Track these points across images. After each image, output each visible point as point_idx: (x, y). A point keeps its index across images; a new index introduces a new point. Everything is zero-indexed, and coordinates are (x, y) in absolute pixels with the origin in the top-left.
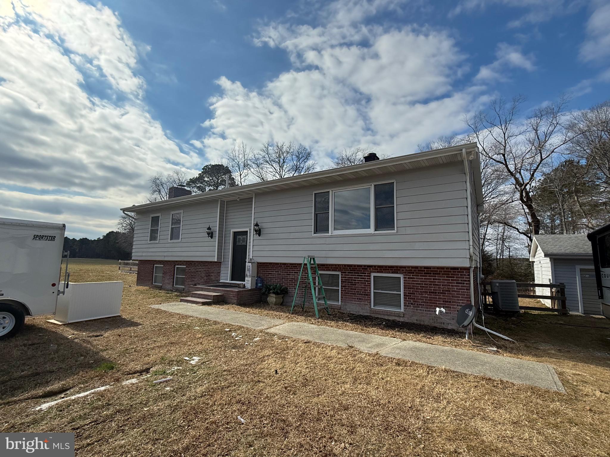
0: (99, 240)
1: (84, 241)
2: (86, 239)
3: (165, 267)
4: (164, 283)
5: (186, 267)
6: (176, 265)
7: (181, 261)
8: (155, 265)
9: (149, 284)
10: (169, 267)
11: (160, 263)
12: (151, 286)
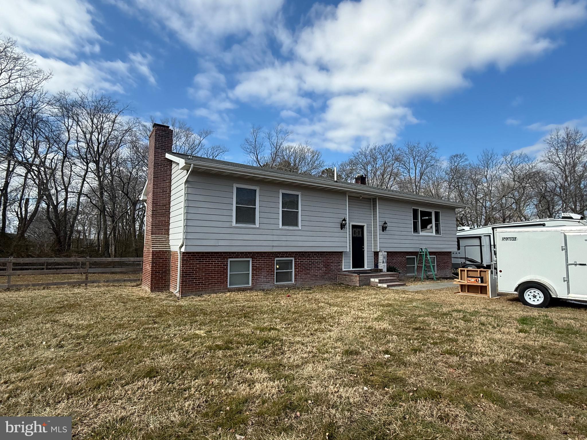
3: (256, 261)
4: (258, 283)
5: (293, 259)
6: (278, 257)
7: (286, 252)
8: (229, 260)
9: (219, 289)
10: (265, 260)
11: (244, 255)
12: (227, 290)
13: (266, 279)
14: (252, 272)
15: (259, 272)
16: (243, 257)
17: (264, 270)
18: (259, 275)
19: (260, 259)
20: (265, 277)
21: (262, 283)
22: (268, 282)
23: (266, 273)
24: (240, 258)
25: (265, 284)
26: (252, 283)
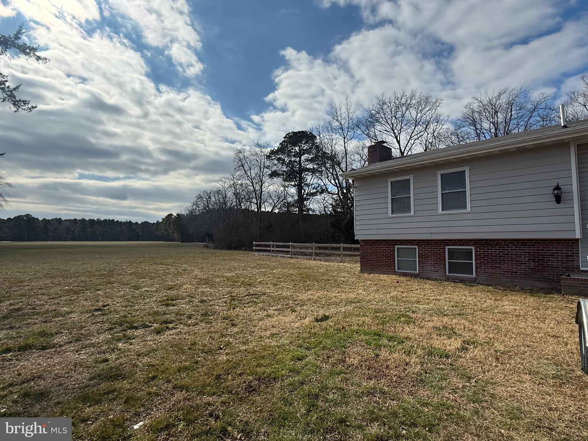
0: (158, 223)
1: (145, 224)
2: (147, 222)
3: (422, 248)
4: (424, 271)
5: (473, 248)
6: (449, 245)
7: (461, 240)
8: (396, 247)
9: (388, 272)
10: (431, 248)
11: (409, 242)
12: (394, 273)
13: (434, 268)
14: (419, 259)
15: (425, 259)
16: (408, 245)
17: (431, 258)
18: (426, 263)
19: (426, 246)
20: (433, 265)
21: (430, 271)
22: (436, 272)
23: (433, 262)
24: (405, 245)
25: (433, 273)
26: (419, 270)
